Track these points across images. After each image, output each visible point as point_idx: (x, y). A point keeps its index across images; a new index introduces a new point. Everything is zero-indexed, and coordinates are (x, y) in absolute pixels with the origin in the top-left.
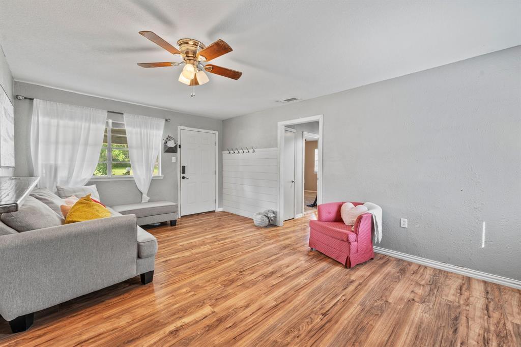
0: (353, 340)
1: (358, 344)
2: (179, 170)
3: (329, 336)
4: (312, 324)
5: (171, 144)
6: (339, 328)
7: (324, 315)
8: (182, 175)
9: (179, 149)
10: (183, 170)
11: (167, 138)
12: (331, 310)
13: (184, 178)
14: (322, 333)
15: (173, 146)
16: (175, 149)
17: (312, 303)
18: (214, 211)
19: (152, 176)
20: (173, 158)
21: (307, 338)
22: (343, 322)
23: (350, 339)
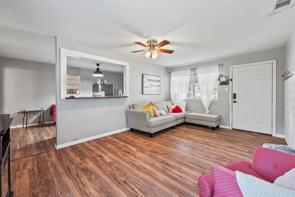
0: (103, 189)
1: (100, 191)
2: (231, 96)
3: (110, 181)
4: (119, 176)
5: (223, 79)
6: (113, 186)
7: (125, 182)
8: (234, 100)
9: (230, 82)
10: (235, 96)
11: (220, 76)
12: (127, 185)
13: (235, 102)
14: (112, 178)
15: (225, 81)
16: (226, 82)
17: (135, 178)
18: (271, 135)
19: (211, 99)
20: (226, 88)
21: (111, 173)
22: (116, 189)
23: (104, 189)
